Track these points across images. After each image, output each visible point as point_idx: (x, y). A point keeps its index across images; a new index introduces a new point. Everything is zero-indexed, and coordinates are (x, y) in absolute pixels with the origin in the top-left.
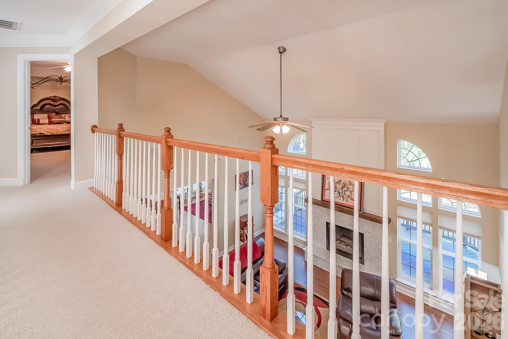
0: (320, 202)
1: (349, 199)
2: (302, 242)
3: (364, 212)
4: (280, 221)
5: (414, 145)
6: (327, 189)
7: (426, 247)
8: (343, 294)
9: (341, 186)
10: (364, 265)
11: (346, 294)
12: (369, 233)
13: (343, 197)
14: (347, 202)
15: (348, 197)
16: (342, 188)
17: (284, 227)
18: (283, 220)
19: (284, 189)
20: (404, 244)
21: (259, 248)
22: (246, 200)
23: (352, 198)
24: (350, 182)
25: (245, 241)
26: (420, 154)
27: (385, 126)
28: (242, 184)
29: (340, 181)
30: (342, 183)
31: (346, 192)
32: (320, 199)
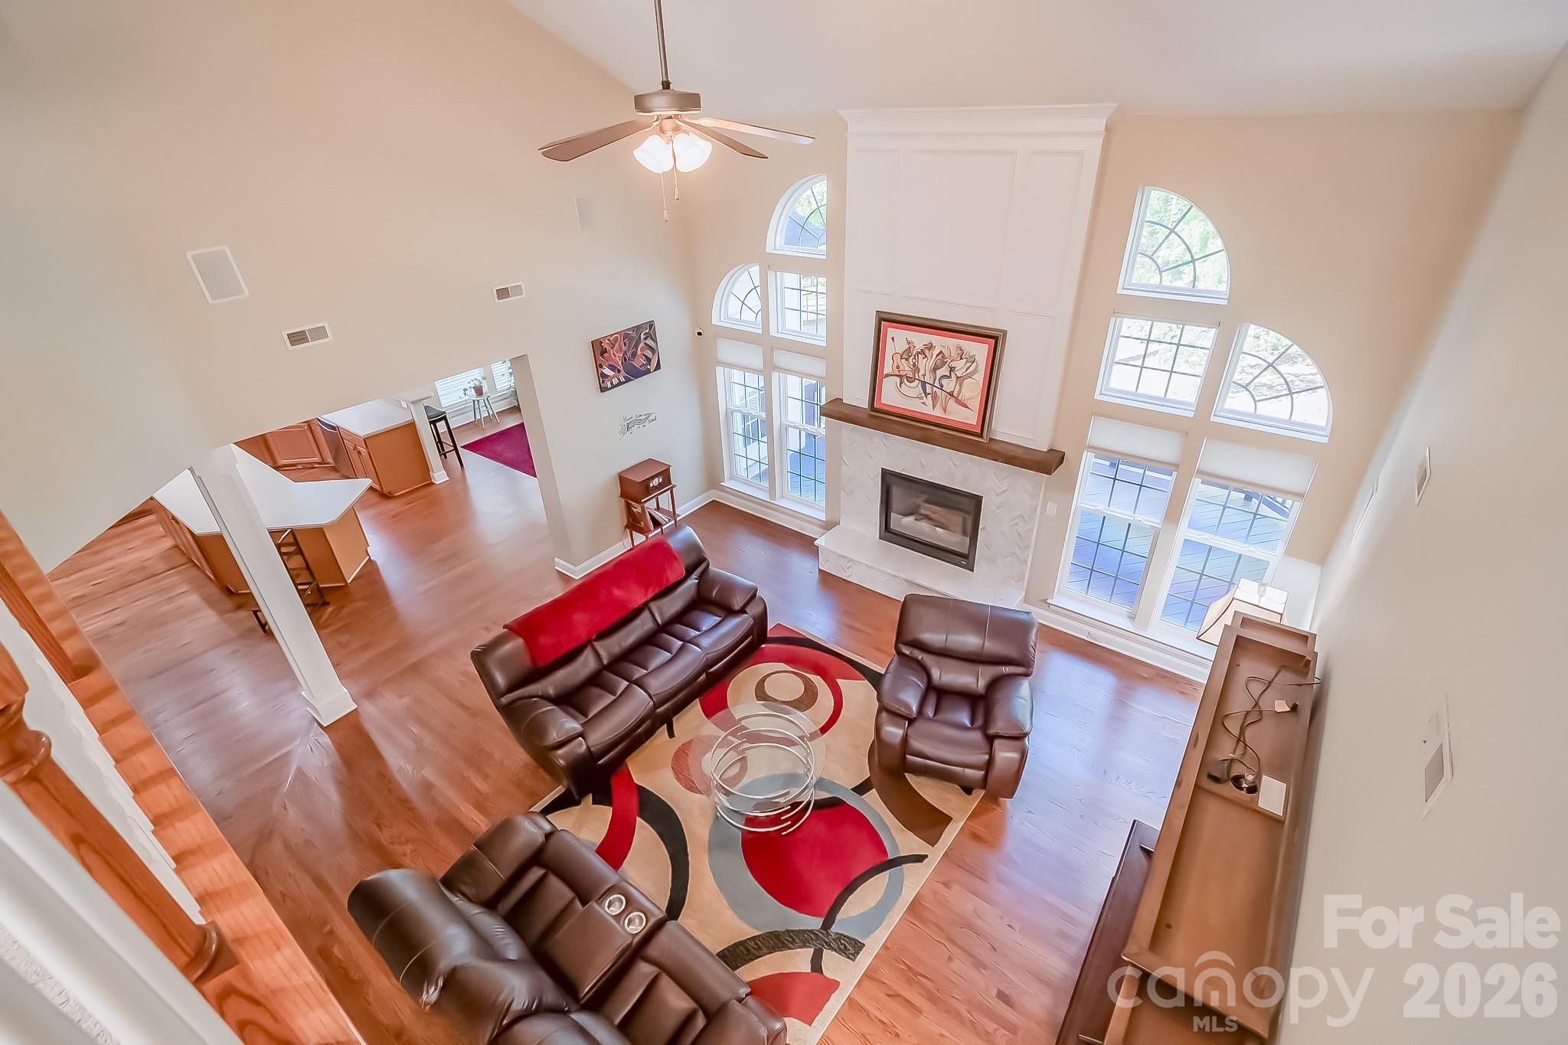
0: (866, 416)
1: (952, 403)
2: (815, 521)
3: (991, 439)
4: (755, 471)
5: (1191, 207)
6: (888, 375)
7: (1145, 523)
8: (899, 653)
9: (931, 363)
10: (973, 571)
11: (908, 653)
12: (997, 495)
13: (935, 398)
14: (945, 411)
15: (949, 396)
16: (935, 369)
17: (765, 484)
18: (764, 467)
19: (761, 378)
20: (1087, 515)
21: (676, 554)
22: (643, 418)
23: (960, 398)
24: (961, 350)
25: (649, 531)
26: (1205, 241)
27: (1108, 129)
28: (619, 371)
29: (930, 347)
30: (936, 352)
31: (944, 382)
32: (865, 405)
